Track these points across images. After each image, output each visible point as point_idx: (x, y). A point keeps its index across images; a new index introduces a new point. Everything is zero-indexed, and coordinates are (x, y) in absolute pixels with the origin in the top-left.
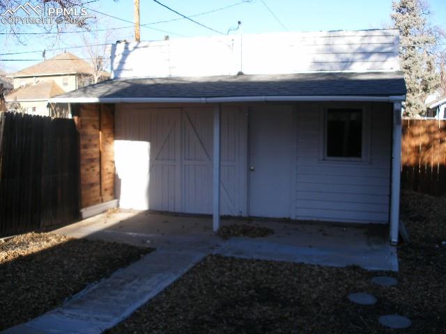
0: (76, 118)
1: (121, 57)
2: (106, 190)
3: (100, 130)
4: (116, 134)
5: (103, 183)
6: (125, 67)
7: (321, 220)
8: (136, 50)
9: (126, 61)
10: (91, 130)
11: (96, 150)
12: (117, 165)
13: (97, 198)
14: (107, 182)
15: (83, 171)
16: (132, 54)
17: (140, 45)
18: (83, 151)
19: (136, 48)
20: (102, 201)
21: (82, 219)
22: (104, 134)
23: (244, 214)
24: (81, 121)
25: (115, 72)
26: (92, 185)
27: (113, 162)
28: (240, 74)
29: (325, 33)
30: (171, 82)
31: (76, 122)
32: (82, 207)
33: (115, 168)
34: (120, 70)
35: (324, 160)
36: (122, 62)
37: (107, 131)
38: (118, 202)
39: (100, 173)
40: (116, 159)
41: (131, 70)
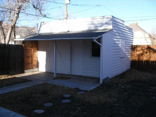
0: (23, 45)
1: (39, 27)
2: (34, 65)
3: (32, 48)
4: (38, 49)
5: (33, 63)
6: (41, 30)
7: (90, 76)
8: (43, 25)
9: (41, 28)
10: (29, 48)
11: (31, 54)
12: (38, 58)
13: (31, 68)
14: (35, 63)
15: (25, 59)
16: (42, 26)
17: (44, 23)
18: (25, 54)
19: (43, 24)
20: (33, 69)
21: (24, 73)
22: (33, 49)
23: (70, 74)
24: (25, 46)
25: (38, 31)
26: (29, 64)
27: (37, 57)
28: (68, 31)
29: (91, 18)
30: (46, 34)
31: (23, 46)
32: (25, 70)
33: (38, 59)
34: (39, 31)
35: (91, 57)
36: (40, 29)
37: (35, 48)
38: (38, 69)
39: (32, 60)
40: (38, 57)
41: (42, 31)
